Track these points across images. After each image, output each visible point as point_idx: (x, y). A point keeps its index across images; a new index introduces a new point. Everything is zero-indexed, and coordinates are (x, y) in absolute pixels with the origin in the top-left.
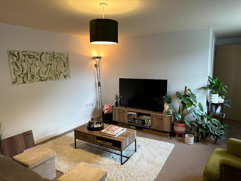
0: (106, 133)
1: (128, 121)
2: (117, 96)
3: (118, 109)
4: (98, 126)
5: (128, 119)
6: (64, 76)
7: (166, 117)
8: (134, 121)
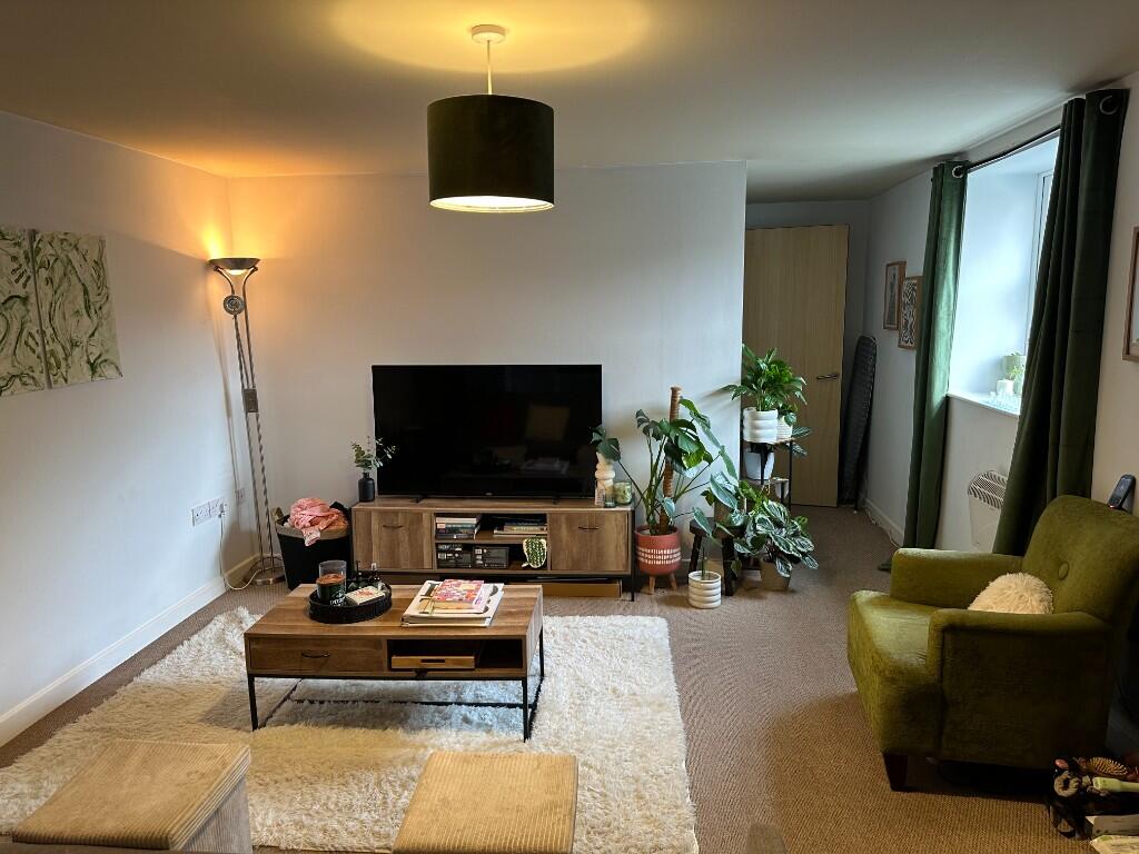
0: (434, 615)
1: (439, 561)
2: (359, 452)
3: (383, 513)
4: (368, 594)
5: (439, 551)
6: (88, 362)
7: (613, 516)
8: (467, 557)
